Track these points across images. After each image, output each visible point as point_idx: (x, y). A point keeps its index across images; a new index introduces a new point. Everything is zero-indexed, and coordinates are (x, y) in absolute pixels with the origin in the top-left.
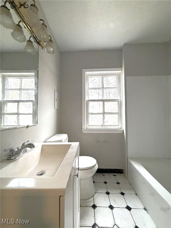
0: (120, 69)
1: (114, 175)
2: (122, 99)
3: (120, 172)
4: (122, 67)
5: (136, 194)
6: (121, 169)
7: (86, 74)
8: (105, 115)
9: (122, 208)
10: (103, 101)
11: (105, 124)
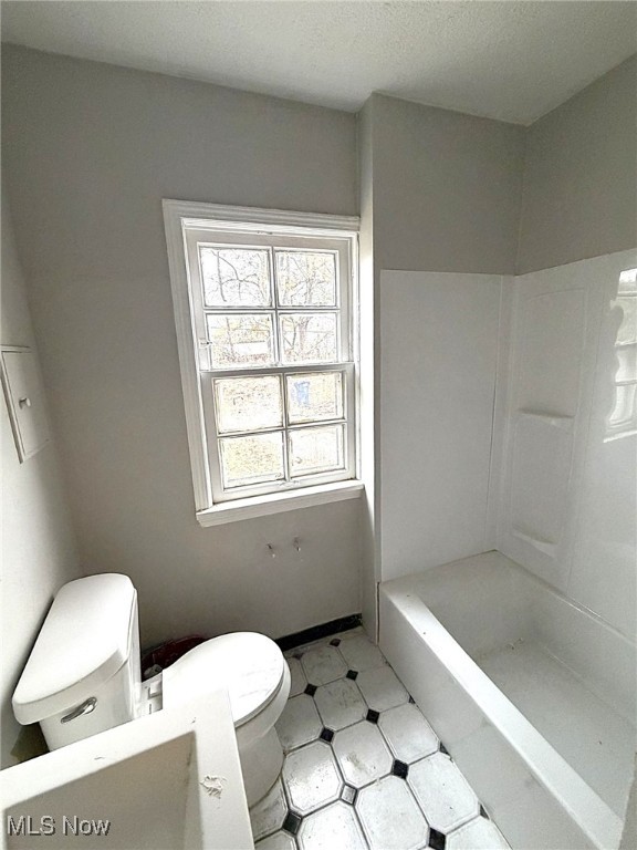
0: (352, 221)
1: (332, 643)
2: (356, 362)
3: (350, 623)
4: (357, 213)
5: (412, 700)
6: (354, 616)
7: (184, 229)
8: (293, 435)
9: (381, 778)
10: (283, 373)
11: (292, 469)
